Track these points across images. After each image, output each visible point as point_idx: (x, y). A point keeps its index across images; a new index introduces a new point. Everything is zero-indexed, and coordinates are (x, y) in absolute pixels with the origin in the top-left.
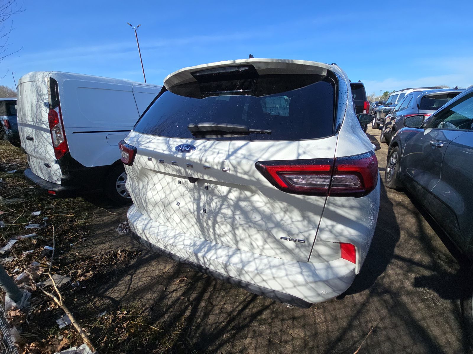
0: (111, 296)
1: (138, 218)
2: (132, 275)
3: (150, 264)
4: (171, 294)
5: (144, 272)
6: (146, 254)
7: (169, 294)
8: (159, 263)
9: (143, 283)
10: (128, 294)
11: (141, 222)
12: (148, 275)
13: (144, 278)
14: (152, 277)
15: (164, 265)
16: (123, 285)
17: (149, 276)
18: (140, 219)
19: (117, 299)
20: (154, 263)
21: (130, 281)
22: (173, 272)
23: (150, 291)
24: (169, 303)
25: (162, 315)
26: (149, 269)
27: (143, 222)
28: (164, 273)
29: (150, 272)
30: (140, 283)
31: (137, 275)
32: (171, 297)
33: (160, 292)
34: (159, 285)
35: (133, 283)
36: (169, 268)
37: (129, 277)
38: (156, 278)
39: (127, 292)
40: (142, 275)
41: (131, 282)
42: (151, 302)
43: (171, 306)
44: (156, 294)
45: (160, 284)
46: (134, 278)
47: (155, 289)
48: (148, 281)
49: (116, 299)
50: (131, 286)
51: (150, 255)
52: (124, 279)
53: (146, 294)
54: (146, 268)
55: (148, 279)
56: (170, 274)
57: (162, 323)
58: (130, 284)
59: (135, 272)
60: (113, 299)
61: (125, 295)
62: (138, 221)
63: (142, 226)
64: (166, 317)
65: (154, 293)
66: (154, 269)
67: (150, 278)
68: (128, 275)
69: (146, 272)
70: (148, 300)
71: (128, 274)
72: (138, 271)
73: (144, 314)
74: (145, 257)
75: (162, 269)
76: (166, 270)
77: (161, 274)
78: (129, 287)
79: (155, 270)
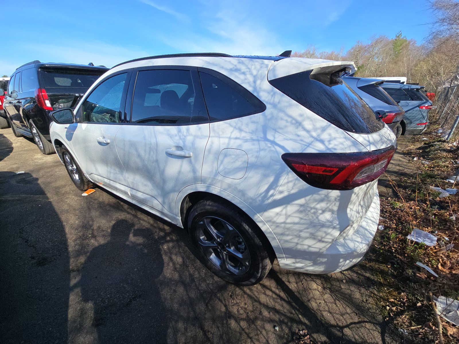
0: (381, 339)
1: (366, 229)
2: (342, 328)
3: (317, 310)
4: (347, 275)
5: (330, 313)
6: (300, 322)
7: (347, 277)
8: (312, 298)
9: (347, 308)
10: (368, 319)
11: (371, 226)
12: (334, 306)
13: (339, 309)
14: (335, 301)
15: (314, 292)
16: (360, 334)
17: (335, 304)
18: (368, 228)
19: (379, 329)
20: (313, 305)
21: (352, 326)
22: (320, 280)
23: (352, 296)
24: (355, 275)
25: (368, 278)
26: (324, 309)
27: (371, 225)
28: (324, 288)
29: (329, 304)
30: (349, 310)
31: (339, 320)
32: (349, 274)
33: (349, 285)
34: (342, 288)
35: (351, 321)
36: (315, 285)
37: (347, 331)
38: (335, 295)
39: (366, 322)
40: (337, 314)
41: (352, 323)
42: (363, 290)
43: (357, 273)
44: (352, 288)
45: (340, 288)
46: (345, 323)
47: (349, 291)
48: (343, 303)
49: (380, 331)
50: (356, 320)
51: (300, 316)
52: (352, 335)
53: (357, 299)
54: (325, 313)
55: (340, 304)
56: (324, 282)
57: (374, 276)
58: (355, 323)
59: (336, 326)
60: (383, 334)
61: (370, 322)
62: (371, 229)
63: (375, 226)
64: (368, 275)
65: (353, 291)
66: (323, 302)
67: (337, 302)
68: (345, 335)
69: (331, 311)
70: (362, 294)
71: (343, 334)
72: (333, 322)
73: (376, 293)
74: (307, 322)
75: (318, 293)
76: (320, 288)
77: (328, 291)
78: (359, 322)
79: (324, 300)
